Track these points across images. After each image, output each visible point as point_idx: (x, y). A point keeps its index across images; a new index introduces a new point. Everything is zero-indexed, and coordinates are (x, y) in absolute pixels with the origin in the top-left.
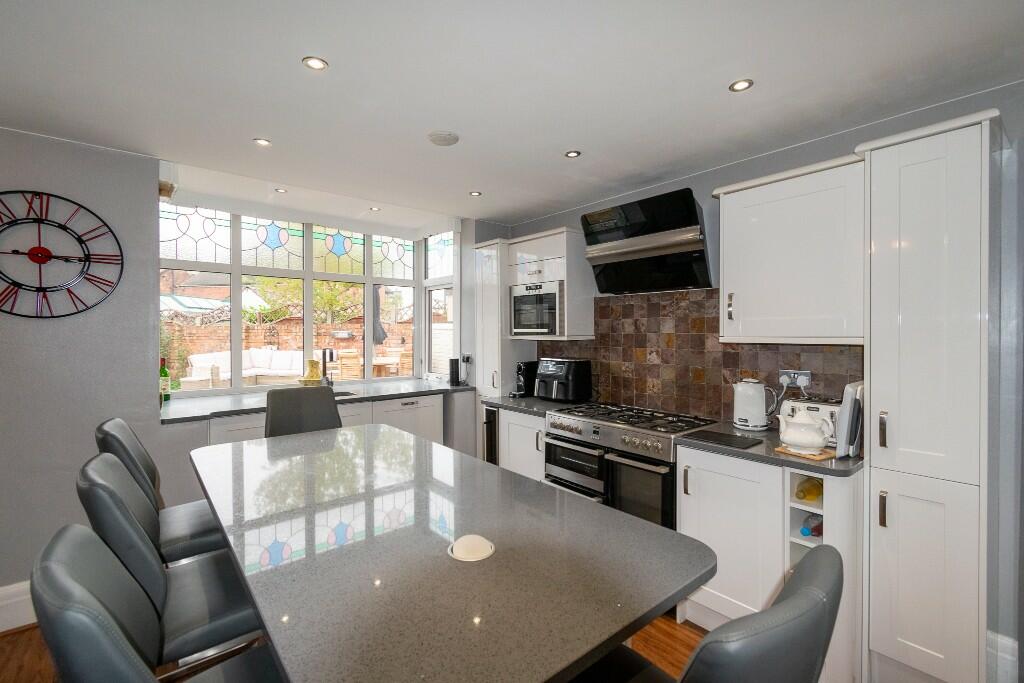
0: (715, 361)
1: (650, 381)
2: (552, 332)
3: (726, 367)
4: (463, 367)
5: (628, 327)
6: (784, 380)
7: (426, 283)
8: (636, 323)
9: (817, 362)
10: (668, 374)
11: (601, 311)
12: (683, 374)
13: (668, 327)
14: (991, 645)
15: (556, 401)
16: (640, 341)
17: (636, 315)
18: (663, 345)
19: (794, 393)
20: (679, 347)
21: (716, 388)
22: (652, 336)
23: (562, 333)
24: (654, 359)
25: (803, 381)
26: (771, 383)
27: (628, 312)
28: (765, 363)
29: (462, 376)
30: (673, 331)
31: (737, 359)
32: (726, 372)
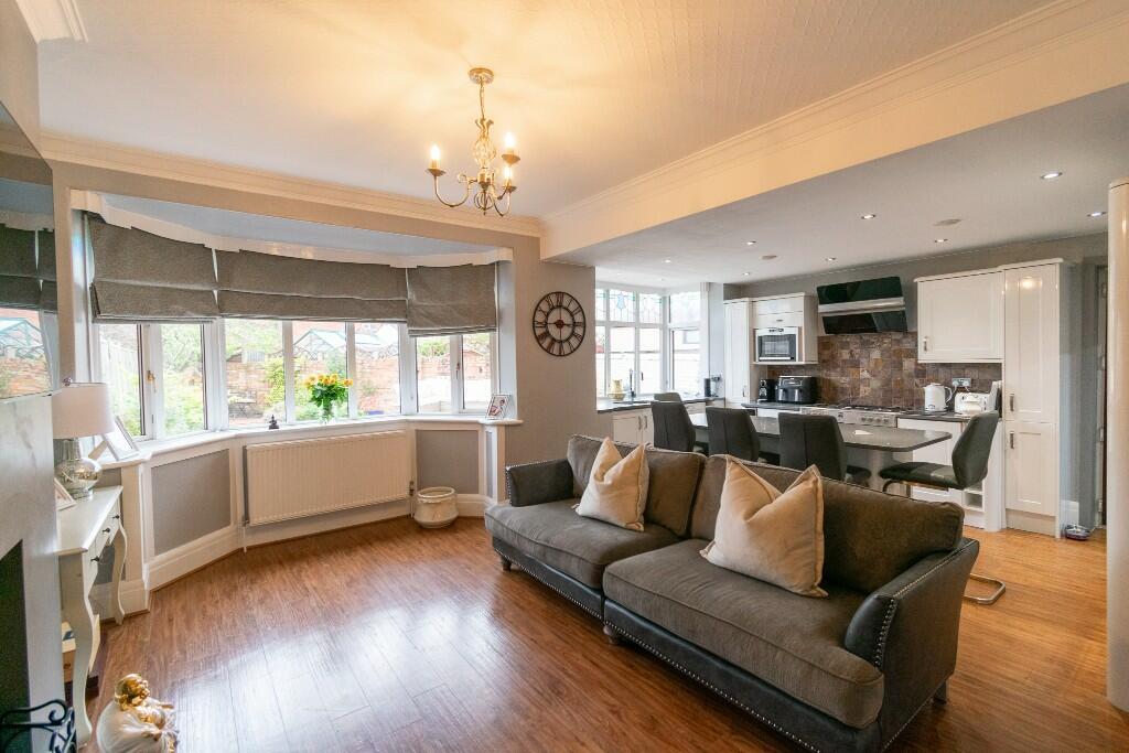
0: (910, 375)
1: (862, 389)
2: (793, 359)
3: (917, 377)
4: (712, 384)
5: (845, 355)
6: (955, 383)
7: (670, 326)
8: (851, 352)
9: (976, 374)
10: (876, 384)
11: (823, 345)
12: (887, 382)
13: (876, 354)
14: (1067, 506)
15: (782, 402)
16: (856, 365)
17: (852, 348)
18: (872, 365)
19: (961, 389)
20: (884, 367)
21: (911, 391)
22: (864, 361)
23: (800, 359)
24: (865, 374)
25: (966, 383)
26: (947, 384)
27: (845, 345)
28: (942, 374)
29: (712, 391)
30: (879, 357)
31: (925, 373)
32: (917, 381)
